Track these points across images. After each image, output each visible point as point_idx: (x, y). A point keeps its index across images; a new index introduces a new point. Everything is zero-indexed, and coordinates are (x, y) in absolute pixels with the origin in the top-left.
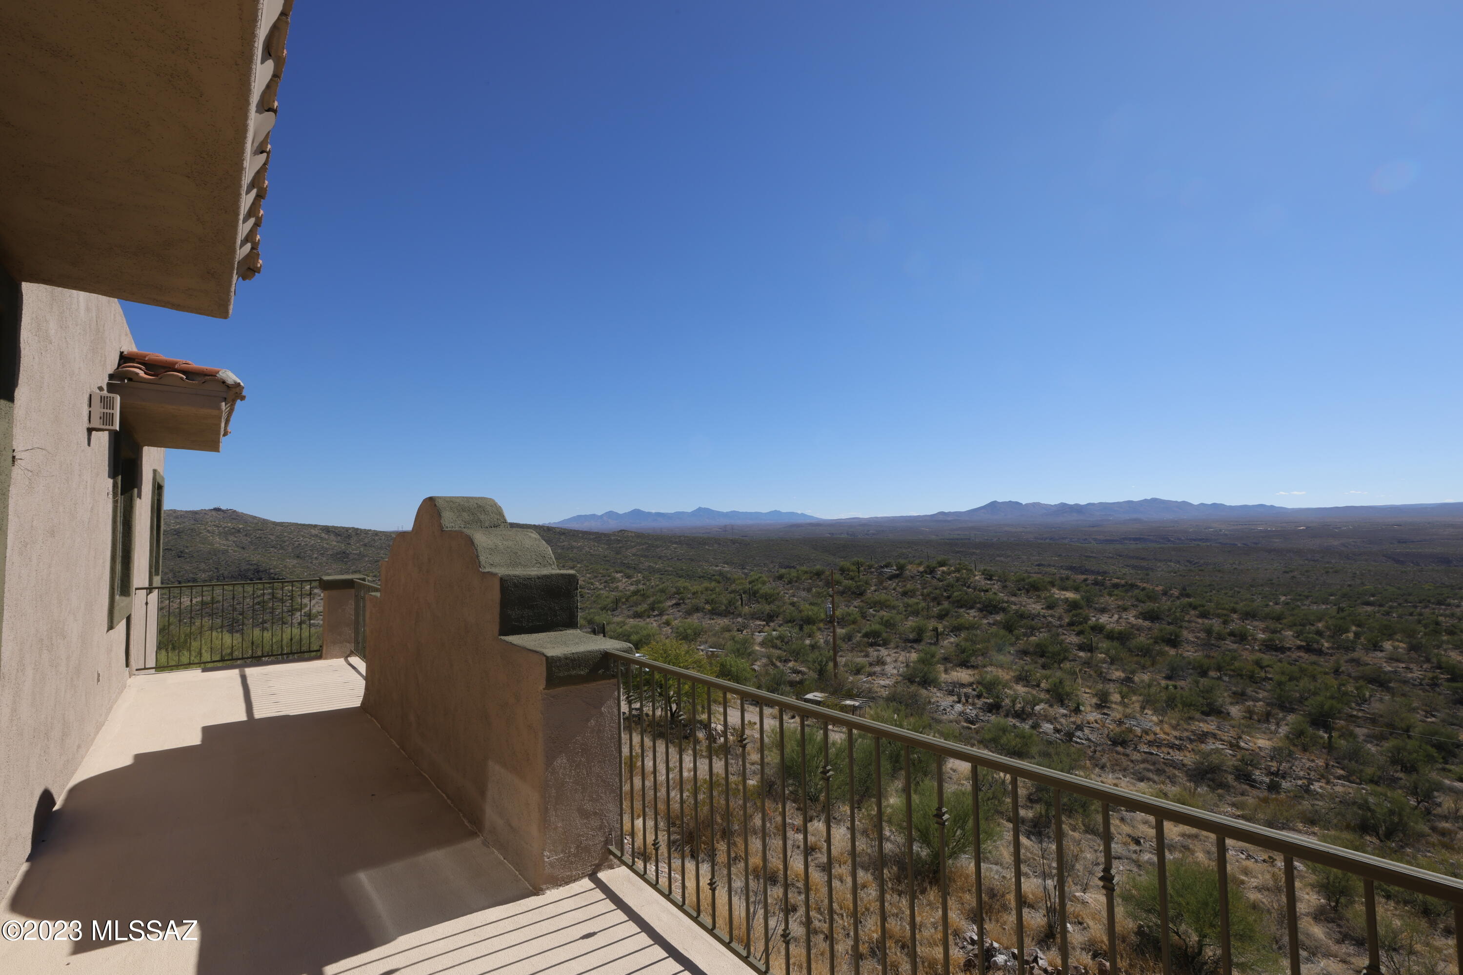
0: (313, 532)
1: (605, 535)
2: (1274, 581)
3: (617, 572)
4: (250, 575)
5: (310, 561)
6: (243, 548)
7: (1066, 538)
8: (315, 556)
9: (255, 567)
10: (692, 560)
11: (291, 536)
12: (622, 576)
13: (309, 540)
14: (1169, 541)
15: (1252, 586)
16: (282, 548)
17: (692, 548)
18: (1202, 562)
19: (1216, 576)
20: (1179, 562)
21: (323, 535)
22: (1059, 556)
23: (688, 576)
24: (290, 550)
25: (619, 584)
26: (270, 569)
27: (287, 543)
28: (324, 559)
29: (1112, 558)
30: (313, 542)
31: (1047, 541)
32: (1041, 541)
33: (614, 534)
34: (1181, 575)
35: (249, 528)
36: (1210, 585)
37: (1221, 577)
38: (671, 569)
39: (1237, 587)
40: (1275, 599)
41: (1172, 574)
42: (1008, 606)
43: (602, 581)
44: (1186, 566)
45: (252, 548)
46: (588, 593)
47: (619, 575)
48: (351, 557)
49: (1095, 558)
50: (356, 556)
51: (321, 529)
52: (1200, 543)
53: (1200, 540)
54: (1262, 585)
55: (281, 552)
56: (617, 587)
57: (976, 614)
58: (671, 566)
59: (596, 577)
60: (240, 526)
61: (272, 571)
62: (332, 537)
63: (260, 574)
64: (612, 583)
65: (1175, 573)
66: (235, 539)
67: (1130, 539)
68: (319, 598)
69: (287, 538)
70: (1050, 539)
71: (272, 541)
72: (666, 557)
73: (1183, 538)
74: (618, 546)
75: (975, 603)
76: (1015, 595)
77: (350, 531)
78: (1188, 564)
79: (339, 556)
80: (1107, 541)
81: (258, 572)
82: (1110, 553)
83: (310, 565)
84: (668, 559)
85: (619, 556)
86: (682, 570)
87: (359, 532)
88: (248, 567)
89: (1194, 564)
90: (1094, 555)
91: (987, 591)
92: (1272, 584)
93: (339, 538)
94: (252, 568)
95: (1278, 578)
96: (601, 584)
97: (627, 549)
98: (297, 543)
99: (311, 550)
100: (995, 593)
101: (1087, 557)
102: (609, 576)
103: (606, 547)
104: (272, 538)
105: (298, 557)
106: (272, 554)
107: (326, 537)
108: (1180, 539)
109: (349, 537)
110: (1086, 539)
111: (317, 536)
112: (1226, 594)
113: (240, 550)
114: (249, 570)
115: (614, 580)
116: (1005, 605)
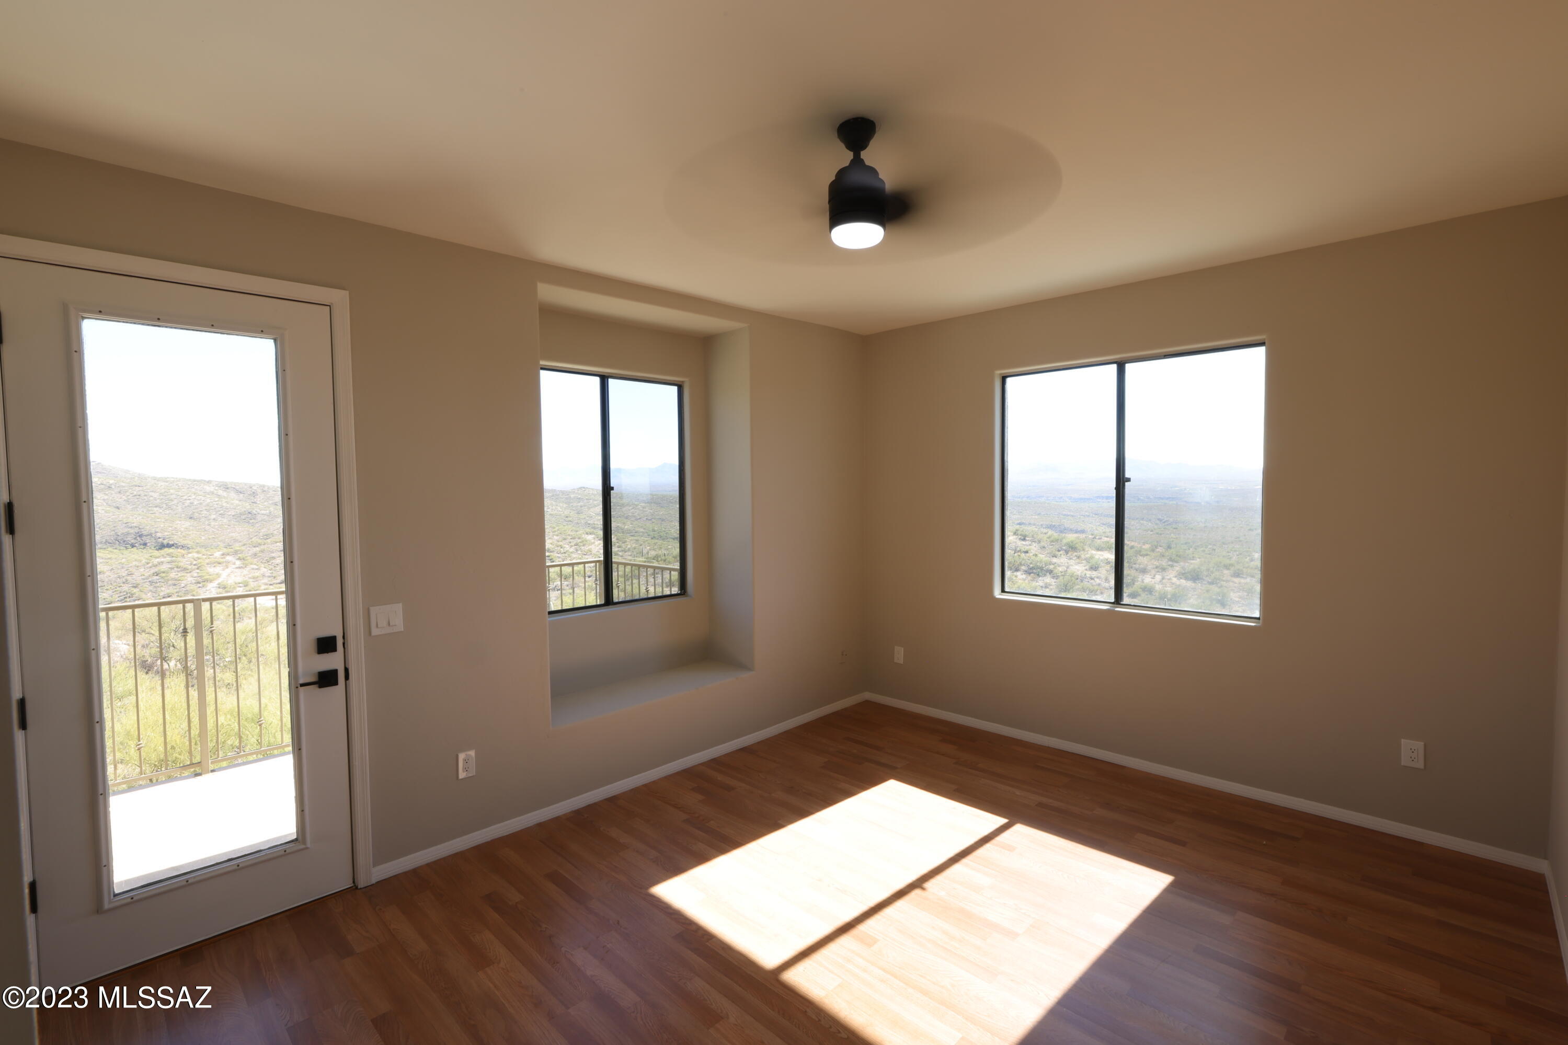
0: (208, 488)
1: (563, 492)
2: (1241, 539)
3: (587, 534)
4: (130, 539)
5: (207, 522)
6: (118, 508)
7: (1043, 497)
8: (213, 517)
9: (137, 530)
10: (663, 520)
11: (180, 493)
12: (594, 538)
13: (203, 498)
14: (1139, 499)
15: (1224, 543)
16: (169, 508)
17: (662, 507)
18: (1171, 520)
19: (1190, 534)
20: (1150, 520)
21: (221, 492)
22: (1039, 514)
23: (661, 537)
24: (180, 510)
25: (592, 547)
26: (156, 532)
27: (175, 501)
28: (225, 521)
29: (1089, 516)
30: (208, 501)
31: (1024, 499)
32: (1019, 500)
33: (573, 492)
34: (1157, 534)
35: (123, 484)
36: (1186, 543)
37: (1194, 535)
38: (642, 530)
39: (1210, 544)
40: (1249, 556)
41: (1149, 532)
42: (1055, 568)
43: (572, 544)
44: (1157, 524)
45: (130, 507)
46: (559, 557)
47: (590, 537)
48: (259, 518)
49: (1072, 516)
50: (266, 517)
51: (217, 485)
52: (1167, 502)
53: (1168, 499)
54: (1232, 543)
55: (168, 512)
56: (590, 551)
57: (1024, 576)
58: (642, 527)
59: (565, 539)
60: (111, 482)
61: (159, 535)
62: (233, 495)
63: (144, 538)
64: (584, 545)
65: (1152, 531)
66: (106, 497)
67: (1103, 497)
68: (234, 566)
69: (174, 496)
70: (1028, 497)
71: (155, 499)
72: (634, 517)
73: (1151, 497)
74: (579, 504)
75: (1021, 564)
76: (1055, 556)
77: (254, 488)
78: (1158, 522)
79: (243, 517)
80: (1081, 499)
81: (141, 536)
82: (1086, 512)
83: (207, 527)
84: (637, 520)
85: (582, 516)
86: (654, 531)
87: (266, 489)
88: (126, 530)
89: (1164, 522)
90: (1072, 514)
91: (1026, 552)
92: (1240, 541)
93: (241, 495)
94: (132, 531)
95: (1245, 535)
96: (571, 546)
97: (589, 508)
98: (188, 502)
99: (208, 510)
100: (1036, 555)
101: (1065, 515)
102: (579, 538)
103: (565, 505)
104: (156, 495)
105: (191, 518)
106: (157, 515)
107: (225, 494)
108: (1149, 498)
109: (254, 494)
110: (1062, 497)
111: (213, 493)
112: (1204, 551)
113: (114, 510)
114: (128, 534)
115: (584, 542)
116: (1051, 567)
